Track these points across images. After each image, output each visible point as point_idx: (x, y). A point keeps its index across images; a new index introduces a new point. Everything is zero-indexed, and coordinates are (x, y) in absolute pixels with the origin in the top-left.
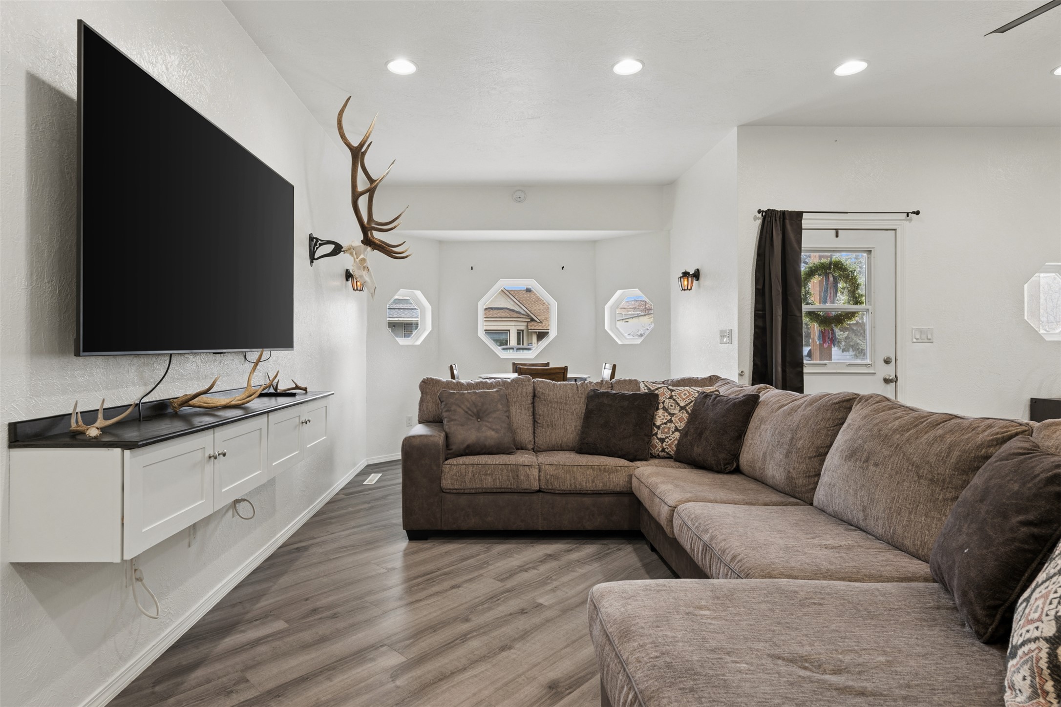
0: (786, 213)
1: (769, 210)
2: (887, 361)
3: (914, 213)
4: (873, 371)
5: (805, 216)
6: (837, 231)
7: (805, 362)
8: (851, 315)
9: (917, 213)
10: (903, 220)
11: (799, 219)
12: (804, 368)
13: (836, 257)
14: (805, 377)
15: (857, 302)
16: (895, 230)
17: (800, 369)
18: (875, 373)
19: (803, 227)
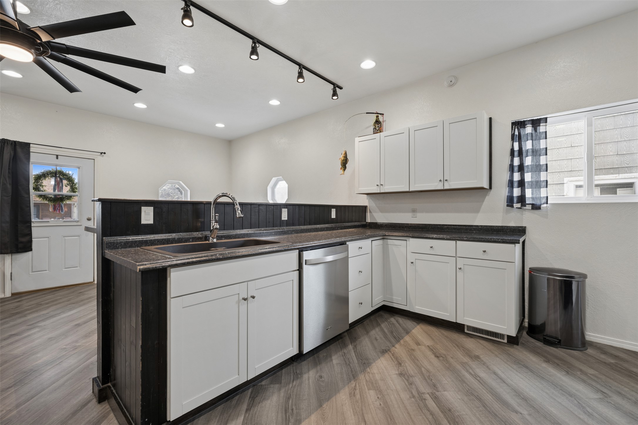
0: (16, 142)
1: (4, 139)
2: (89, 219)
3: (103, 153)
4: (80, 224)
5: (31, 144)
6: (57, 157)
7: (33, 220)
8: (69, 197)
9: (105, 153)
10: (99, 155)
11: (28, 147)
12: (32, 223)
13: (59, 169)
14: (33, 228)
15: (75, 192)
16: (94, 159)
17: (29, 224)
18: (81, 225)
19: (31, 151)
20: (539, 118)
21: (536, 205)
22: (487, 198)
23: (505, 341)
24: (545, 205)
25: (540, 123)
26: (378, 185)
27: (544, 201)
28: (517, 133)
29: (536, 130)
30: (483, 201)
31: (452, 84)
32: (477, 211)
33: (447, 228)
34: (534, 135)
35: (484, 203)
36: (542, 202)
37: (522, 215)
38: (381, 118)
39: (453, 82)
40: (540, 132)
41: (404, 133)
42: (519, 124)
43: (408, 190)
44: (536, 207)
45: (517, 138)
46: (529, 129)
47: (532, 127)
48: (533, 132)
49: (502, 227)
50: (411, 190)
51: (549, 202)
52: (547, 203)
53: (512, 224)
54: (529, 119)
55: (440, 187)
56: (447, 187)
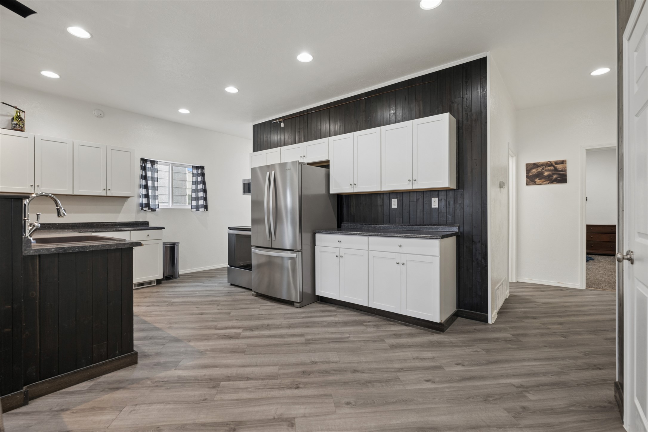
20: (154, 160)
21: (153, 209)
22: (126, 203)
23: (156, 284)
24: (158, 209)
25: (155, 163)
26: (32, 186)
27: (157, 206)
28: (143, 165)
29: (152, 166)
30: (123, 205)
31: (100, 116)
32: (119, 212)
33: (97, 225)
34: (152, 169)
35: (124, 206)
36: (156, 207)
37: (146, 214)
38: (22, 115)
39: (102, 115)
40: (155, 168)
41: (67, 143)
42: (144, 161)
43: (71, 193)
44: (153, 210)
45: (144, 168)
46: (149, 165)
47: (151, 164)
48: (151, 167)
49: (136, 222)
50: (75, 194)
51: (159, 207)
52: (159, 208)
53: (141, 220)
54: (149, 159)
55: (103, 194)
56: (109, 194)
